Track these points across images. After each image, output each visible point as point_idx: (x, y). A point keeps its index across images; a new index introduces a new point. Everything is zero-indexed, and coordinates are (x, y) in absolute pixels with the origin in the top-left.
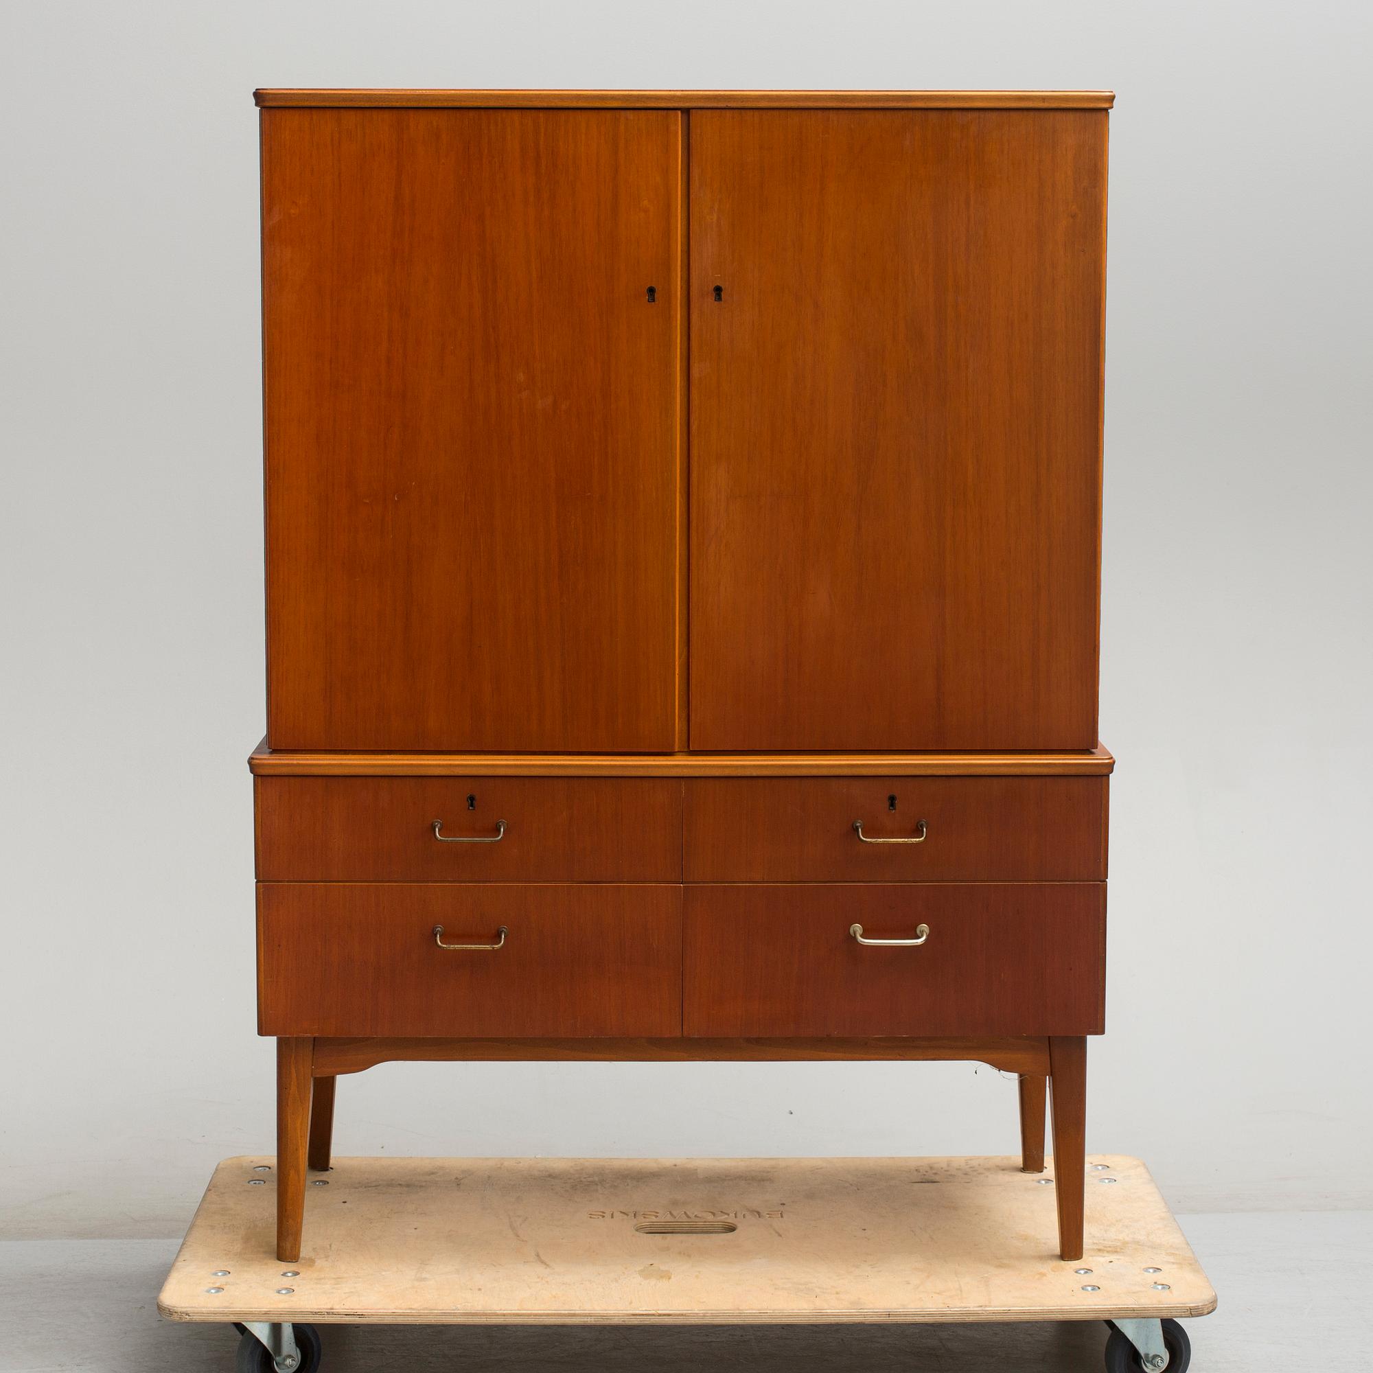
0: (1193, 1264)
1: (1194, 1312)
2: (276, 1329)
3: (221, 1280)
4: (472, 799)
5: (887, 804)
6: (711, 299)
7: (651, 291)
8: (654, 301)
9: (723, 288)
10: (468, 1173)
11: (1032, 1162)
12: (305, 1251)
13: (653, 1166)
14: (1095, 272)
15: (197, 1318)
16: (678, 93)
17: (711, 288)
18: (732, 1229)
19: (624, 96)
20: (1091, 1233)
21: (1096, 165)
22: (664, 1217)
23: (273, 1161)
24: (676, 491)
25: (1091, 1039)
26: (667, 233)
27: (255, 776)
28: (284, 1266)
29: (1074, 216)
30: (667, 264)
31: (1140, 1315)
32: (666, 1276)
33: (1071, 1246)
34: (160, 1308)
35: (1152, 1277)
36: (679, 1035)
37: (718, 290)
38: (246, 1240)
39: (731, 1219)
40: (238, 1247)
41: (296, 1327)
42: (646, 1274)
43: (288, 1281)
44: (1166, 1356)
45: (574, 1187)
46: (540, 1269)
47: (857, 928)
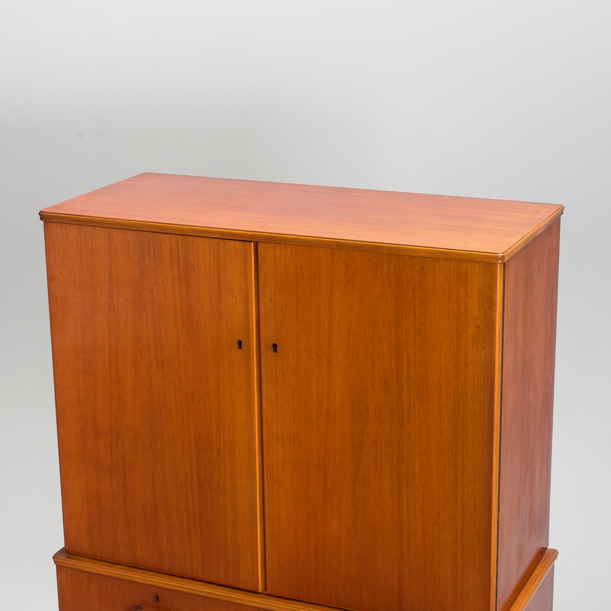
4: (157, 597)
6: (271, 350)
7: (240, 343)
8: (241, 349)
9: (278, 345)
14: (491, 361)
16: (249, 233)
17: (271, 344)
19: (220, 232)
21: (492, 297)
24: (256, 453)
26: (247, 311)
27: (57, 565)
29: (478, 327)
30: (247, 328)
37: (275, 346)
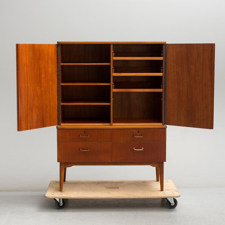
0: (178, 192)
1: (177, 197)
2: (60, 199)
3: (53, 194)
4: (85, 132)
5: (138, 132)
10: (84, 182)
11: (157, 180)
12: (63, 190)
13: (108, 181)
15: (50, 198)
18: (118, 188)
20: (164, 188)
22: (109, 187)
23: (59, 181)
25: (164, 162)
27: (57, 129)
28: (61, 192)
31: (171, 197)
32: (110, 193)
33: (162, 189)
34: (45, 197)
35: (172, 193)
36: (111, 162)
38: (55, 189)
39: (118, 187)
40: (54, 190)
41: (62, 199)
42: (107, 193)
43: (61, 194)
44: (174, 203)
45: (98, 184)
46: (93, 192)
47: (134, 148)
